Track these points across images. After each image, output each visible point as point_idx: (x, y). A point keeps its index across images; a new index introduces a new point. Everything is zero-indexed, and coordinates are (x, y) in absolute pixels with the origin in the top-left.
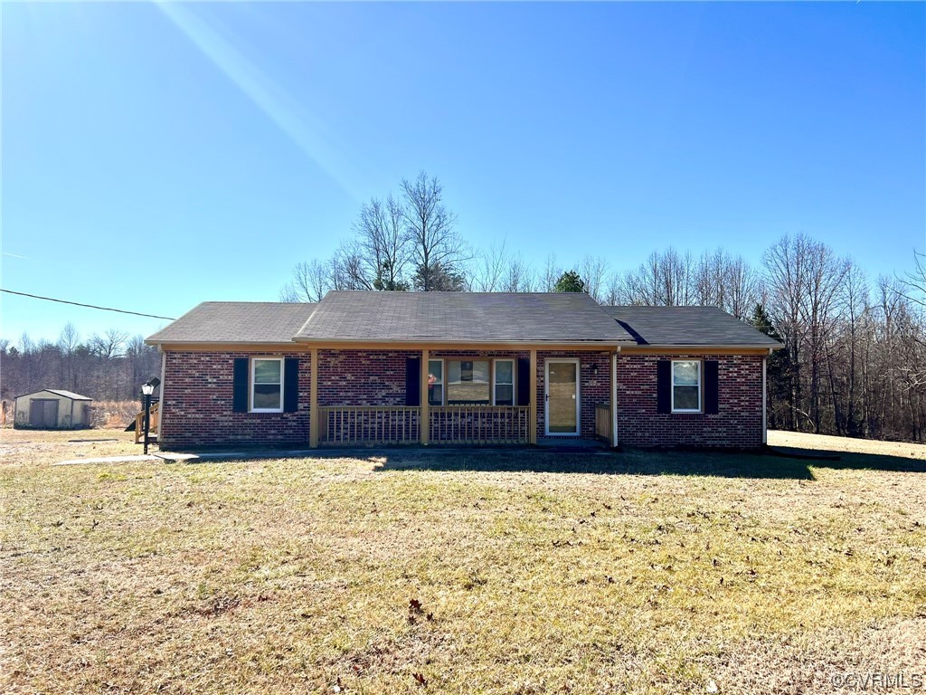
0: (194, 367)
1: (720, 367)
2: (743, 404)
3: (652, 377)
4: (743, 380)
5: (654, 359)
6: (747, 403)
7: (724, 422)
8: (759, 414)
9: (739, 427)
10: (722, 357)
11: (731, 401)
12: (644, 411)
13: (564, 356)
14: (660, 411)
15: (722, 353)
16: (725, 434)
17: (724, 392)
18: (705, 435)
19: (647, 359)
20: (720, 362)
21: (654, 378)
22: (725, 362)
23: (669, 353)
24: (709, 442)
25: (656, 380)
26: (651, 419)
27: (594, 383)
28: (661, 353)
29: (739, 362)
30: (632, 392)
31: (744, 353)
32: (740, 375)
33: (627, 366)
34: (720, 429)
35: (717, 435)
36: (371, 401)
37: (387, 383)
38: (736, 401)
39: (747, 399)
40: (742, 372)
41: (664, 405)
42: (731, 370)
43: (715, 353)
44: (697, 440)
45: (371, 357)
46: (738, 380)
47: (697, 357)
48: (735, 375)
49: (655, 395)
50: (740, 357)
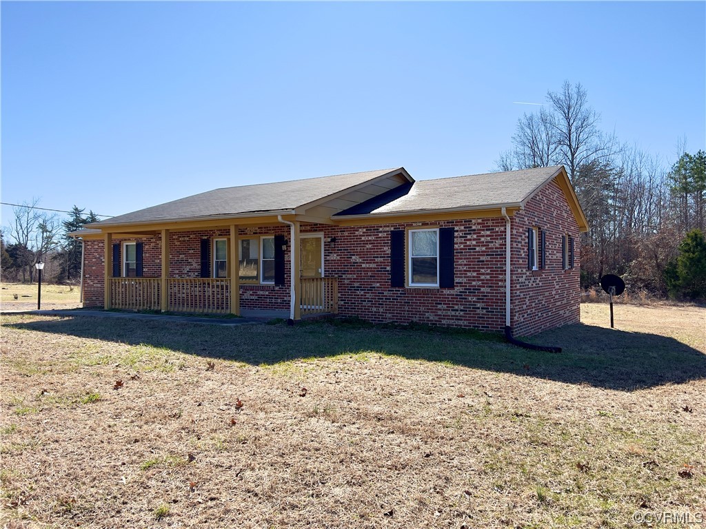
0: (96, 250)
1: (456, 234)
2: (482, 277)
3: (386, 248)
4: (484, 249)
5: (387, 229)
6: (488, 277)
7: (461, 298)
8: (502, 290)
9: (478, 305)
10: (459, 223)
11: (469, 274)
12: (378, 285)
13: (310, 231)
14: (393, 285)
15: (459, 218)
16: (462, 313)
17: (460, 264)
18: (439, 313)
19: (381, 229)
20: (456, 228)
21: (387, 250)
22: (462, 228)
23: (402, 222)
24: (444, 322)
25: (389, 251)
26: (386, 293)
27: (334, 257)
28: (395, 222)
29: (479, 227)
30: (368, 265)
31: (485, 216)
32: (479, 243)
33: (363, 238)
34: (456, 307)
35: (453, 313)
36: (180, 274)
37: (190, 260)
38: (475, 274)
39: (489, 271)
40: (483, 239)
41: (397, 278)
42: (469, 237)
43: (450, 219)
44: (431, 318)
45: (180, 239)
46: (477, 249)
47: (431, 224)
48: (474, 243)
49: (388, 268)
50: (480, 221)
